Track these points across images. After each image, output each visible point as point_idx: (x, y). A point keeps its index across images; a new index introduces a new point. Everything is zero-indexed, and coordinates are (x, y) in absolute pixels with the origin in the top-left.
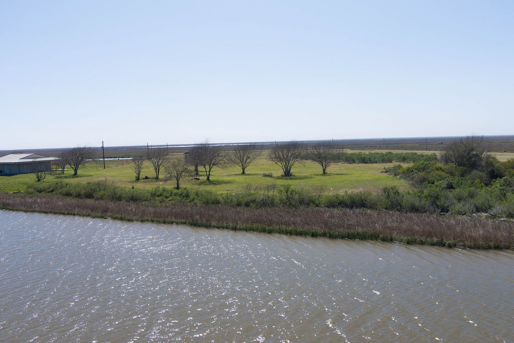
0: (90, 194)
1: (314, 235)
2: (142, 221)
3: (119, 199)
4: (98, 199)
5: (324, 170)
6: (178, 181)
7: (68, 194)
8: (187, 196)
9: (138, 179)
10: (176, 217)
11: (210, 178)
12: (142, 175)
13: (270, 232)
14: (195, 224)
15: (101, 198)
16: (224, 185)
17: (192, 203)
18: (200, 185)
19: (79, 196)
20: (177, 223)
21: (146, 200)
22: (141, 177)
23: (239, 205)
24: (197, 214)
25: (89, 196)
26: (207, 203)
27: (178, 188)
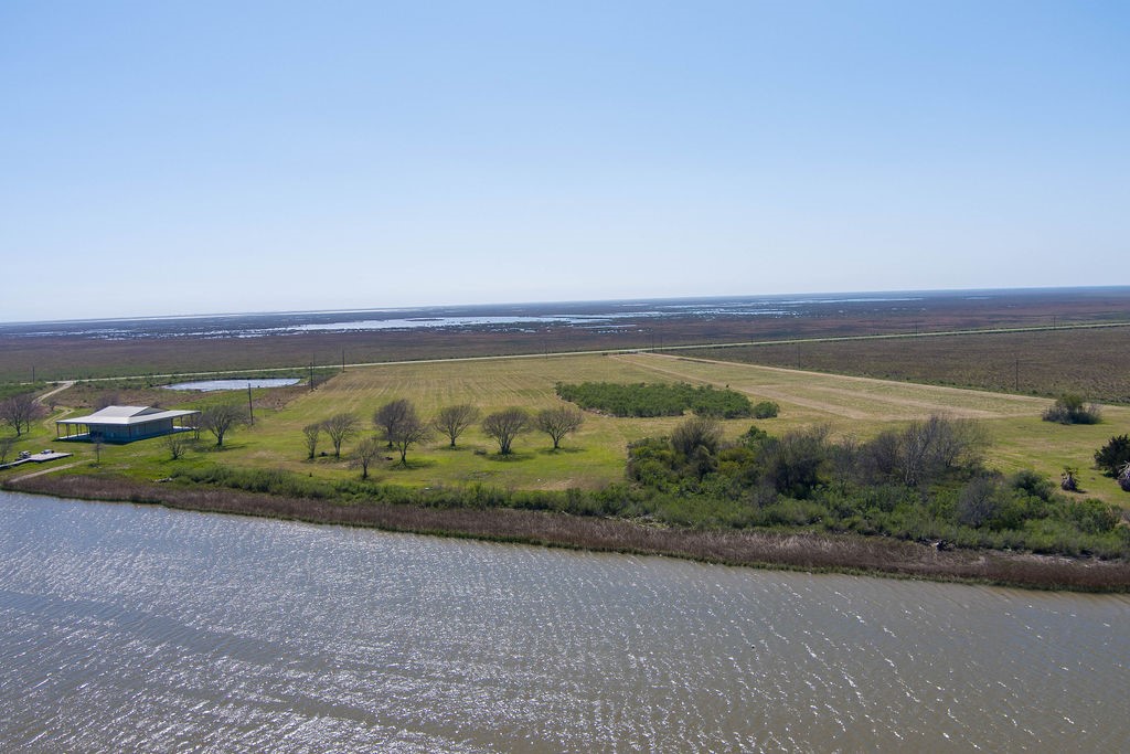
0: (263, 487)
1: (481, 539)
2: (331, 524)
3: (300, 495)
4: (273, 494)
5: (556, 443)
6: (365, 468)
7: (235, 486)
8: (376, 493)
9: (312, 456)
10: (364, 519)
11: (406, 458)
12: (318, 451)
13: (447, 536)
14: (382, 528)
15: (279, 493)
16: (422, 470)
17: (381, 502)
18: (392, 470)
19: (250, 488)
20: (365, 527)
21: (331, 497)
22: (316, 453)
23: (428, 505)
24: (385, 517)
25: (264, 489)
26: (396, 503)
27: (365, 476)
